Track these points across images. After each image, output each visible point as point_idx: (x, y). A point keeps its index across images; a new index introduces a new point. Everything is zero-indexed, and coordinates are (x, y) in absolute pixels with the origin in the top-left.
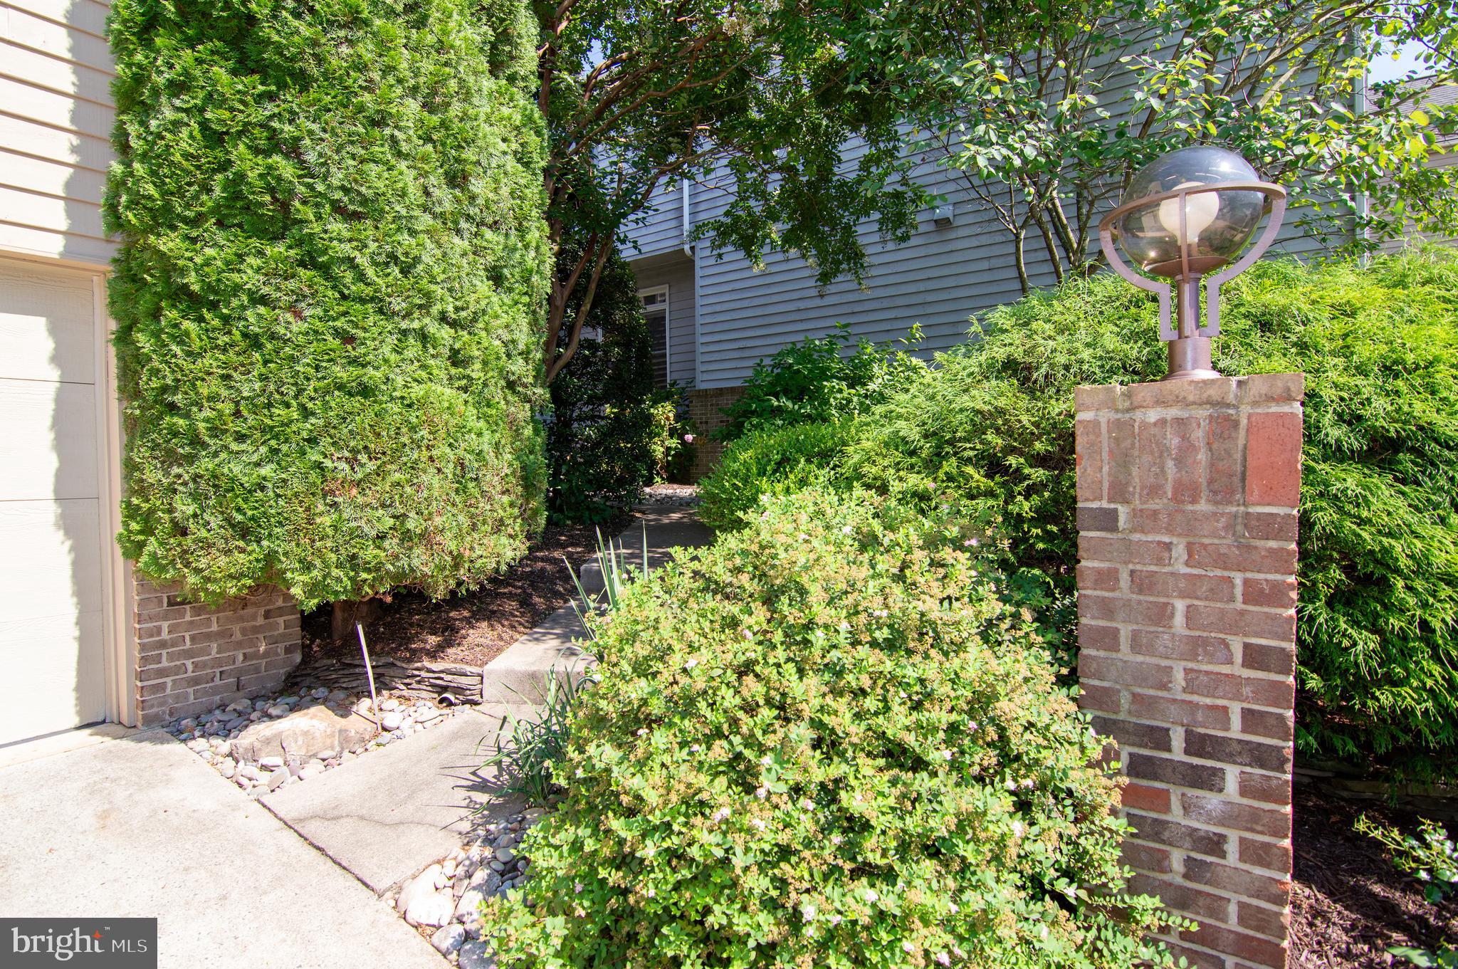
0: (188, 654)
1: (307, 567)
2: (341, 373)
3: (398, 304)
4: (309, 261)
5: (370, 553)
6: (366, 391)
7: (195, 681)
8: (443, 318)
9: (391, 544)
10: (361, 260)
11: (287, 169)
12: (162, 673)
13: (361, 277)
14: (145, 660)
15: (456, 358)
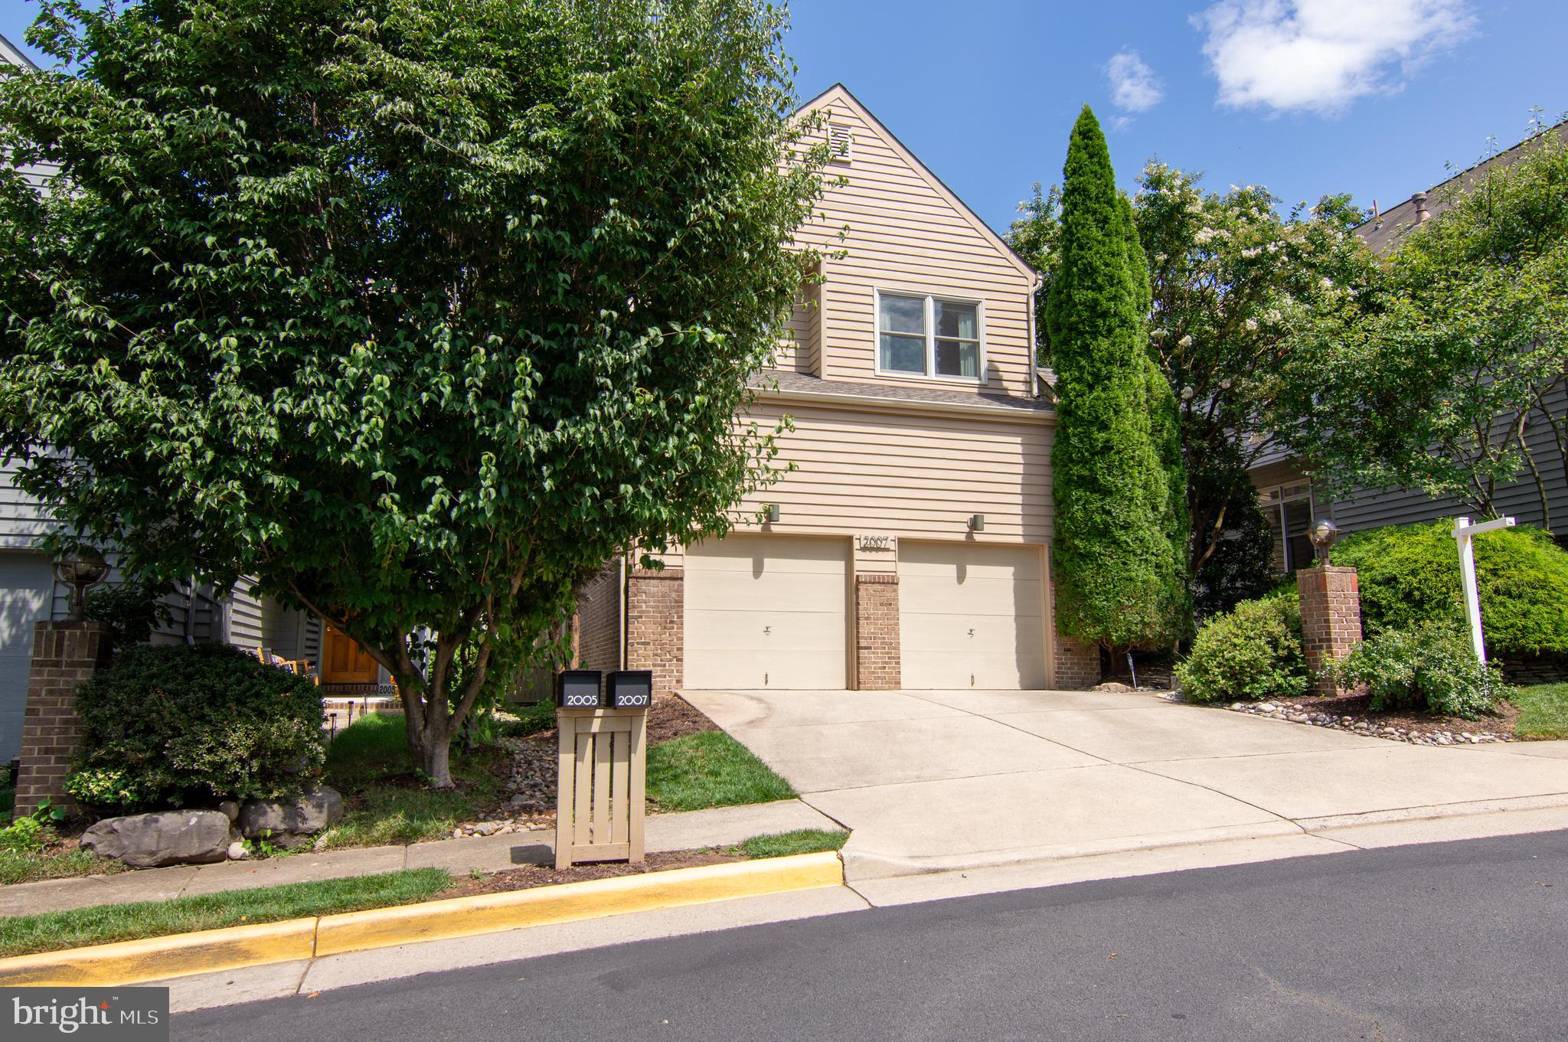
0: (1069, 668)
1: (1117, 632)
2: (1125, 575)
3: (1139, 552)
4: (1114, 542)
5: (1134, 628)
6: (1131, 579)
7: (1071, 678)
8: (1153, 554)
9: (1140, 626)
10: (1129, 541)
11: (1109, 519)
12: (1063, 673)
13: (1129, 545)
14: (1059, 668)
15: (1158, 566)
